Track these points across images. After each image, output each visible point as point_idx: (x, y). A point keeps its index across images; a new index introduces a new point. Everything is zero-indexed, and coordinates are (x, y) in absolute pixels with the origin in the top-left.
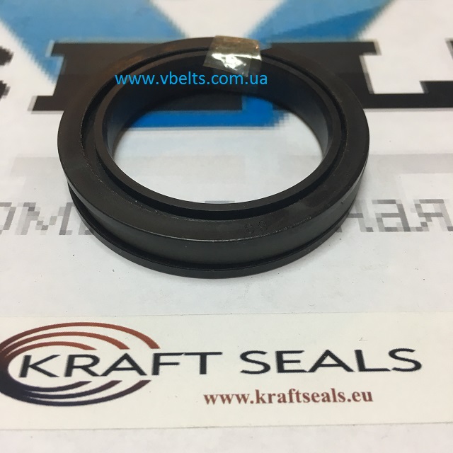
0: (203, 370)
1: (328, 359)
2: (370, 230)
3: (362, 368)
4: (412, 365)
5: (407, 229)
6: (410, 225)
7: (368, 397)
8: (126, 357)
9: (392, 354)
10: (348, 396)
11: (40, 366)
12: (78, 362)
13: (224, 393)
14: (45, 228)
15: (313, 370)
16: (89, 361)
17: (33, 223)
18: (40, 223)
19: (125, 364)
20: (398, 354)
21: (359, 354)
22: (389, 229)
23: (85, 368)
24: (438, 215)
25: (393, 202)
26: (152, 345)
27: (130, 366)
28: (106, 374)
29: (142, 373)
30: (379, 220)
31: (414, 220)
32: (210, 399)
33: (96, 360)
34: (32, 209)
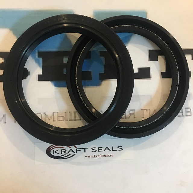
0: (85, 152)
1: (107, 149)
3: (112, 150)
4: (121, 149)
5: (126, 118)
7: (113, 156)
8: (71, 150)
9: (118, 147)
10: (109, 155)
11: (56, 152)
12: (63, 151)
13: (89, 156)
14: (50, 120)
15: (104, 151)
16: (65, 151)
17: (47, 118)
18: (48, 118)
19: (71, 151)
20: (119, 147)
21: (112, 147)
22: (122, 118)
23: (64, 152)
24: (133, 114)
26: (76, 147)
27: (72, 151)
28: (68, 153)
29: (74, 153)
31: (128, 115)
32: (86, 157)
33: (66, 150)
34: (46, 114)
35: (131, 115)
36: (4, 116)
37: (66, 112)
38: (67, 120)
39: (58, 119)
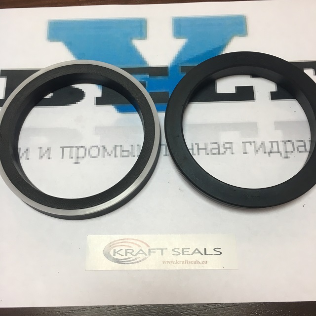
2: (208, 154)
5: (219, 154)
6: (221, 152)
14: (110, 155)
17: (106, 153)
18: (108, 153)
22: (214, 154)
24: (230, 148)
25: (216, 143)
30: (211, 151)
31: (222, 150)
34: (104, 148)
35: (227, 150)
36: (48, 149)
37: (132, 145)
38: (134, 156)
39: (121, 154)
